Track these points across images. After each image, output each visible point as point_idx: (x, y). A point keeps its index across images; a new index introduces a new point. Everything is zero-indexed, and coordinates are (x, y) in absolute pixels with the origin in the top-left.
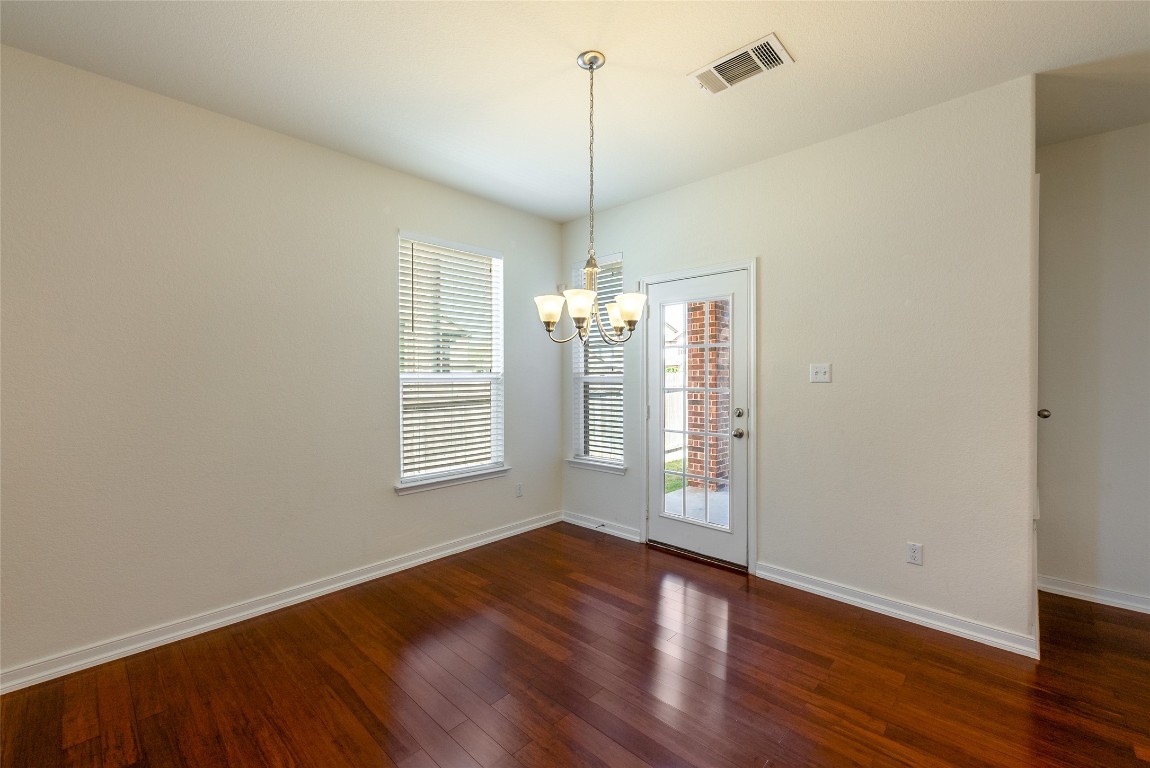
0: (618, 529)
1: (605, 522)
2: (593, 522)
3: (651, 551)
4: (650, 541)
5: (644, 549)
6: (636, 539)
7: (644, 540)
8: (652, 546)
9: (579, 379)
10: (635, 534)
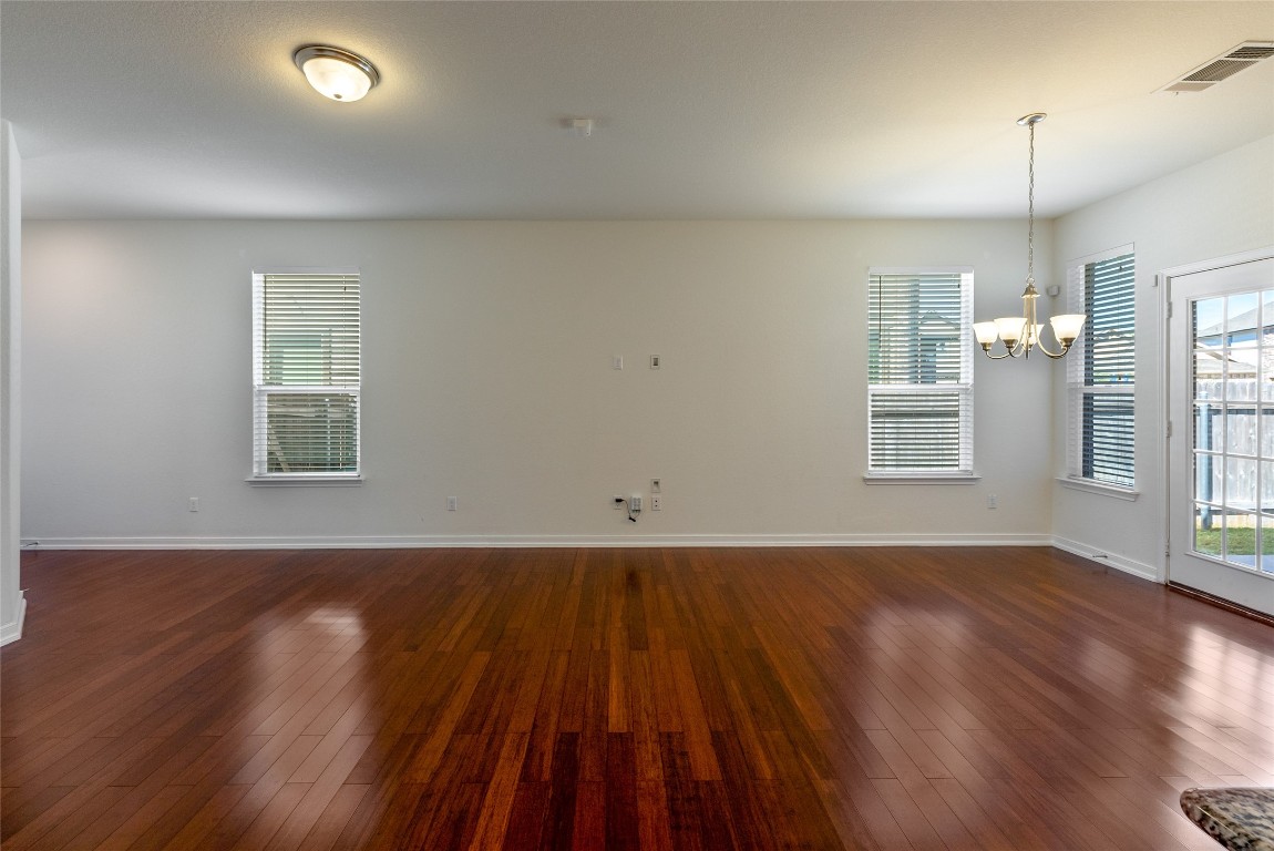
0: (1127, 563)
1: (1108, 553)
2: (1090, 551)
3: (1172, 594)
4: (1171, 582)
5: (1162, 589)
6: (1152, 578)
7: (1162, 580)
8: (1173, 588)
9: (1076, 389)
10: (1150, 572)
